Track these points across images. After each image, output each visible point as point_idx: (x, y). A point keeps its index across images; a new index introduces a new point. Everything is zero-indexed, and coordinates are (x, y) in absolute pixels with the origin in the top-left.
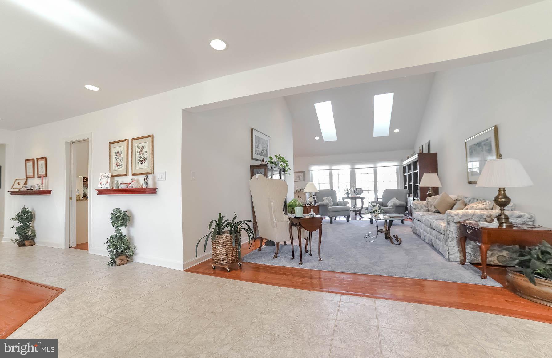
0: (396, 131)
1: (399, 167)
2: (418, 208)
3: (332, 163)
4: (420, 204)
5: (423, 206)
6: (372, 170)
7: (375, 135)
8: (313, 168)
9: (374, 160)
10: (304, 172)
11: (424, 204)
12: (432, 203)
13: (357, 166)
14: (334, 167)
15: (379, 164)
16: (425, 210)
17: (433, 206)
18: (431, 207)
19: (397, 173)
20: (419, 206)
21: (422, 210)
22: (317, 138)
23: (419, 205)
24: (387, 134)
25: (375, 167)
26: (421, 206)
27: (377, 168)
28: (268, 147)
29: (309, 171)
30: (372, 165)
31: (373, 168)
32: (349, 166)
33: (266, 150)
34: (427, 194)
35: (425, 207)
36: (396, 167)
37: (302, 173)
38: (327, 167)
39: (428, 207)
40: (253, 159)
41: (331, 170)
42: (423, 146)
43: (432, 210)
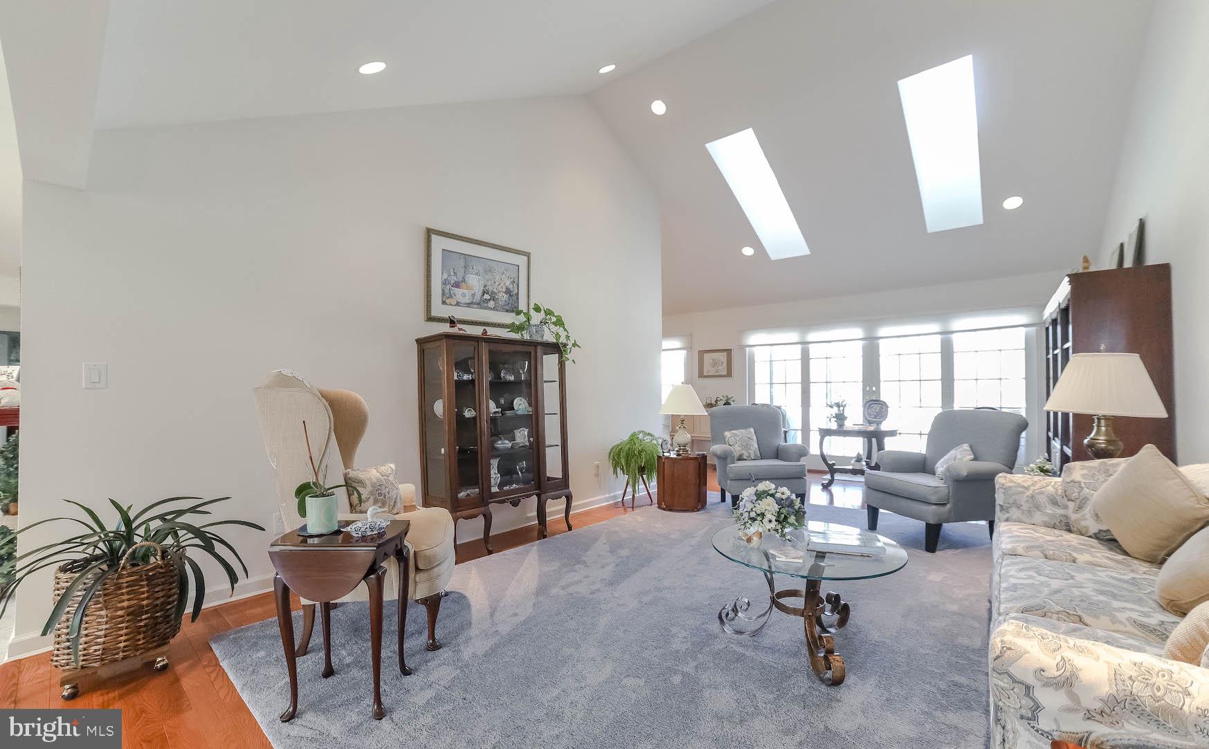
0: (1012, 203)
1: (1033, 329)
2: (1019, 507)
3: (806, 323)
4: (1027, 488)
5: (1042, 499)
6: (936, 343)
7: (934, 223)
8: (754, 338)
9: (941, 309)
10: (729, 352)
11: (1050, 489)
12: (1086, 491)
13: (883, 331)
14: (812, 336)
15: (958, 324)
16: (1052, 516)
17: (1087, 511)
18: (1080, 508)
19: (1027, 349)
20: (1023, 500)
21: (1038, 517)
22: (748, 251)
23: (1022, 493)
24: (974, 215)
25: (946, 334)
26: (1033, 497)
27: (954, 337)
28: (516, 282)
29: (743, 348)
30: (934, 327)
31: (939, 337)
32: (858, 332)
33: (508, 291)
34: (1086, 441)
35: (1054, 502)
36: (1023, 330)
37: (725, 354)
38: (793, 336)
39: (1066, 507)
40: (430, 319)
41: (804, 343)
42: (1122, 245)
43: (1083, 523)
